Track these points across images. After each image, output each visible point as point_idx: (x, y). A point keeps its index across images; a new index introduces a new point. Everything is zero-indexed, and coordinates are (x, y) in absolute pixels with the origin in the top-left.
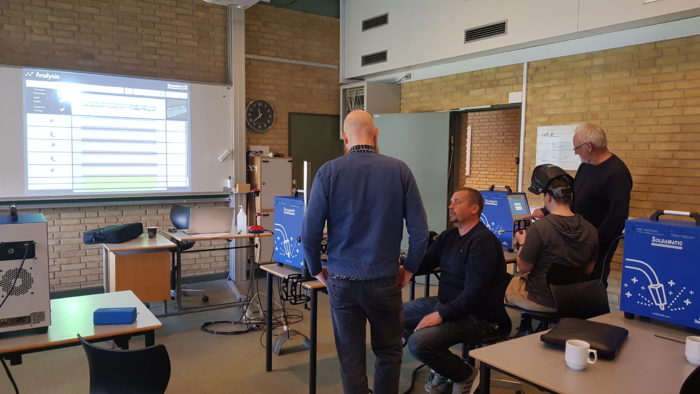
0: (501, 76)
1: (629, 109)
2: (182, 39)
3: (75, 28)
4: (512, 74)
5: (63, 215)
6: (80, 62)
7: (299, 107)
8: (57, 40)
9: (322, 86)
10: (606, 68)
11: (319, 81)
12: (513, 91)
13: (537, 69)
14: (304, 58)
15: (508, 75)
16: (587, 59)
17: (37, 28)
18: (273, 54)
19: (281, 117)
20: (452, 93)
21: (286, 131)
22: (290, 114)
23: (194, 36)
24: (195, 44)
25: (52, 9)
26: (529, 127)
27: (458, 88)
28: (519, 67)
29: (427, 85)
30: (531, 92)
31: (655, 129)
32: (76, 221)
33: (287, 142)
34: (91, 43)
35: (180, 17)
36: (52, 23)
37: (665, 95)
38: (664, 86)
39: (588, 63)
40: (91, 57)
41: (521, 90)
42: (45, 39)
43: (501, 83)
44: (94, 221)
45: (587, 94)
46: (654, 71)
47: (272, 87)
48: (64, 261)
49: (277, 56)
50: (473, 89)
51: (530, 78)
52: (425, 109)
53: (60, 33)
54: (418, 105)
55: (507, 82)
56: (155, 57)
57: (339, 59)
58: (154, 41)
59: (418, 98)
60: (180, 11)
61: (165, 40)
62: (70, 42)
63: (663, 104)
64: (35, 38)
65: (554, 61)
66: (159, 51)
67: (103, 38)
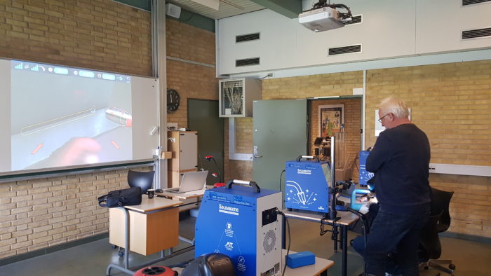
0: (345, 77)
1: (439, 100)
2: (121, 41)
3: (46, 28)
4: (354, 77)
5: (35, 185)
6: (50, 56)
7: (194, 95)
8: (32, 37)
9: (206, 80)
10: (422, 76)
11: (205, 76)
12: (355, 87)
13: (373, 75)
14: (196, 60)
15: (350, 77)
16: (409, 70)
17: (15, 26)
18: (178, 55)
19: (183, 102)
20: (306, 87)
21: (186, 112)
22: (188, 99)
23: (129, 39)
24: (130, 45)
25: (28, 11)
26: (368, 110)
27: (311, 84)
28: (360, 73)
29: (286, 82)
30: (369, 88)
31: (456, 112)
32: (45, 190)
33: (186, 120)
34: (57, 41)
35: (119, 24)
36: (28, 23)
37: (463, 93)
38: (461, 88)
39: (410, 72)
40: (57, 52)
41: (363, 87)
42: (22, 36)
43: (345, 82)
44: (59, 188)
45: (410, 91)
46: (455, 79)
47: (177, 80)
48: (35, 224)
49: (180, 57)
50: (323, 85)
51: (368, 80)
52: (284, 97)
53: (34, 32)
54: (278, 94)
55: (350, 81)
56: (103, 55)
57: (215, 61)
58: (102, 42)
59: (277, 89)
60: (119, 20)
61: (109, 41)
62: (42, 39)
63: (461, 98)
64: (14, 34)
65: (386, 70)
66: (106, 50)
67: (66, 38)
